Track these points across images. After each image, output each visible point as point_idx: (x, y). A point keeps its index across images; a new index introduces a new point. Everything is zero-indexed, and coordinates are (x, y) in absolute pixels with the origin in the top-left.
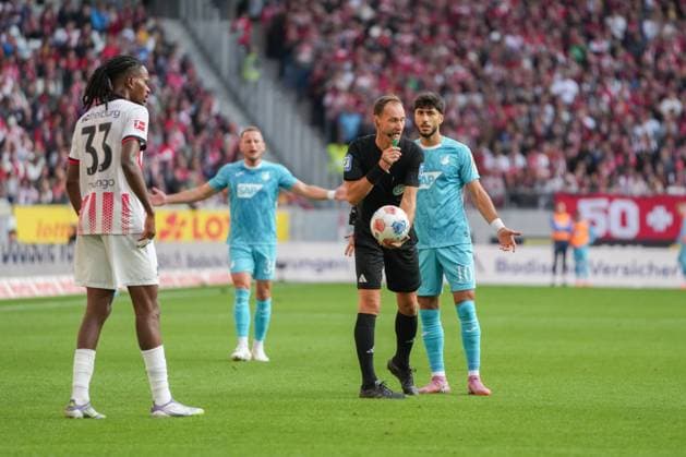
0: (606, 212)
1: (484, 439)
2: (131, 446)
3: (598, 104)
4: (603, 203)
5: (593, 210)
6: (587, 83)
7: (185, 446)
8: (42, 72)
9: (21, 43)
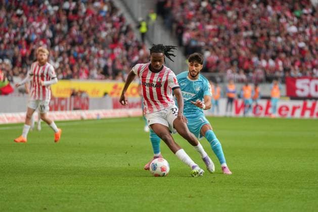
0: (309, 85)
1: (255, 185)
2: (99, 186)
3: (304, 37)
4: (307, 81)
5: (303, 84)
6: (301, 27)
7: (123, 187)
8: (59, 21)
9: (50, 8)
